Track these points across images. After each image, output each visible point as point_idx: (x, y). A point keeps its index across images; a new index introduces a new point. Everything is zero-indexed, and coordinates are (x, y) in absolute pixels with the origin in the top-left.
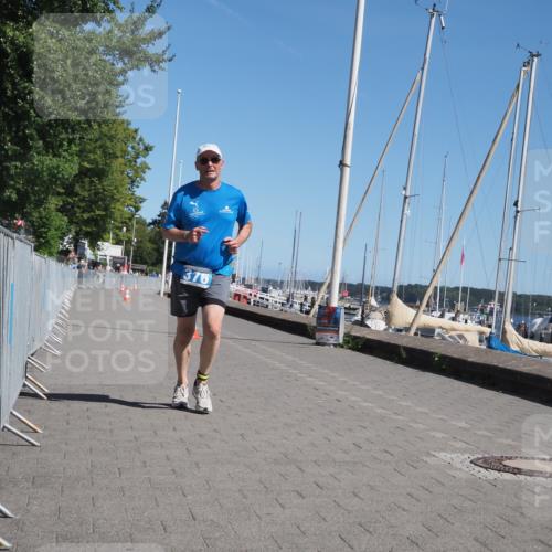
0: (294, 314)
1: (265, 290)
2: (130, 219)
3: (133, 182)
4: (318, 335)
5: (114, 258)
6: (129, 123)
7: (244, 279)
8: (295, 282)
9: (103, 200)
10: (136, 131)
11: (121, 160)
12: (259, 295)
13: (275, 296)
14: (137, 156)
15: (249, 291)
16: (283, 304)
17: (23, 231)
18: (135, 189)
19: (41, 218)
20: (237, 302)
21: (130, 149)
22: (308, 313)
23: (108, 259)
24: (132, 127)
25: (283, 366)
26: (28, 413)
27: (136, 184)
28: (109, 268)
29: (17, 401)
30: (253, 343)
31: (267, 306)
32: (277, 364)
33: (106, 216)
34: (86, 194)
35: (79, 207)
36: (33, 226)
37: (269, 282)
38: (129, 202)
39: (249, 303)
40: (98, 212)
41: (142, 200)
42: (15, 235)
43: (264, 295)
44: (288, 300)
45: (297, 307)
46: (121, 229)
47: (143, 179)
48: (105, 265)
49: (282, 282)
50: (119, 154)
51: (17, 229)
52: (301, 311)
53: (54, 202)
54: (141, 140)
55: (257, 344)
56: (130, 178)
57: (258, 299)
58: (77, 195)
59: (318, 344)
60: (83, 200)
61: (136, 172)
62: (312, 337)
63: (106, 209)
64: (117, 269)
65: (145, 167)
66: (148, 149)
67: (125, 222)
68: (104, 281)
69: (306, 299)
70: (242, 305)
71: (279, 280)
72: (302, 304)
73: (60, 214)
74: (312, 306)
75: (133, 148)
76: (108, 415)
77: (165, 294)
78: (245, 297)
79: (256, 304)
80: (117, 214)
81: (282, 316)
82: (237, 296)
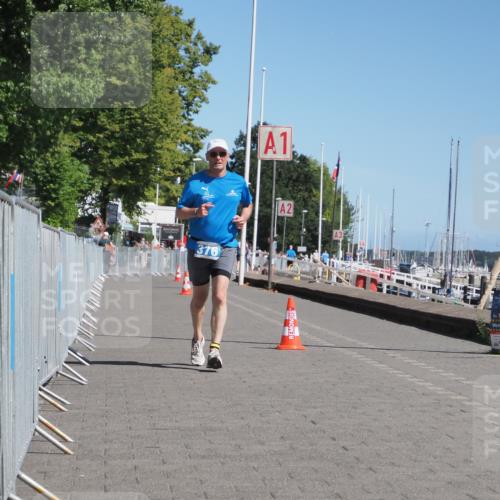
0: (453, 305)
1: (404, 269)
2: (187, 164)
3: (189, 105)
4: (494, 338)
5: (164, 226)
6: (179, 12)
7: (370, 252)
8: (453, 252)
9: (143, 136)
10: (190, 24)
11: (168, 71)
12: (395, 277)
13: (423, 278)
14: (194, 63)
15: (379, 271)
16: (434, 290)
17: (20, 190)
18: (193, 116)
19: (48, 168)
20: (361, 288)
21: (182, 53)
22: (475, 302)
23: (154, 228)
24: (185, 18)
25: (440, 390)
26: (44, 476)
27: (194, 107)
28: (156, 242)
29: (26, 459)
30: (391, 354)
31: (409, 294)
32: (430, 386)
33: (149, 160)
34: (117, 128)
35: (106, 148)
36: (36, 181)
37: (410, 254)
38: (184, 137)
39: (380, 290)
40: (136, 156)
41: (204, 134)
42: (13, 199)
43: (404, 277)
44: (443, 283)
45: (458, 293)
46: (172, 180)
47: (204, 100)
48: (150, 238)
49: (432, 254)
50: (165, 61)
51: (11, 188)
52: (465, 300)
53: (67, 143)
54: (199, 37)
55: (398, 355)
56: (184, 99)
57: (394, 283)
58: (102, 129)
59: (494, 352)
60: (111, 137)
61: (193, 88)
62: (485, 341)
63: (149, 149)
64: (170, 244)
65: (207, 80)
66: (210, 51)
67: (180, 170)
68: (149, 265)
69: (471, 279)
70: (369, 294)
71: (428, 251)
72: (465, 289)
73: (77, 162)
74: (482, 291)
75: (187, 50)
76: (168, 475)
77: (246, 280)
78: (373, 281)
79: (392, 291)
80: (166, 157)
81: (434, 310)
82: (361, 279)
